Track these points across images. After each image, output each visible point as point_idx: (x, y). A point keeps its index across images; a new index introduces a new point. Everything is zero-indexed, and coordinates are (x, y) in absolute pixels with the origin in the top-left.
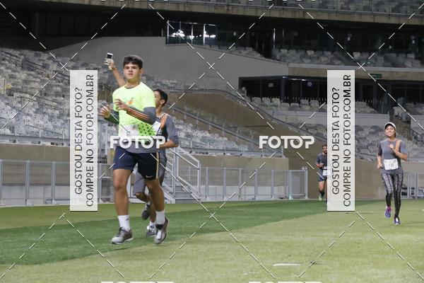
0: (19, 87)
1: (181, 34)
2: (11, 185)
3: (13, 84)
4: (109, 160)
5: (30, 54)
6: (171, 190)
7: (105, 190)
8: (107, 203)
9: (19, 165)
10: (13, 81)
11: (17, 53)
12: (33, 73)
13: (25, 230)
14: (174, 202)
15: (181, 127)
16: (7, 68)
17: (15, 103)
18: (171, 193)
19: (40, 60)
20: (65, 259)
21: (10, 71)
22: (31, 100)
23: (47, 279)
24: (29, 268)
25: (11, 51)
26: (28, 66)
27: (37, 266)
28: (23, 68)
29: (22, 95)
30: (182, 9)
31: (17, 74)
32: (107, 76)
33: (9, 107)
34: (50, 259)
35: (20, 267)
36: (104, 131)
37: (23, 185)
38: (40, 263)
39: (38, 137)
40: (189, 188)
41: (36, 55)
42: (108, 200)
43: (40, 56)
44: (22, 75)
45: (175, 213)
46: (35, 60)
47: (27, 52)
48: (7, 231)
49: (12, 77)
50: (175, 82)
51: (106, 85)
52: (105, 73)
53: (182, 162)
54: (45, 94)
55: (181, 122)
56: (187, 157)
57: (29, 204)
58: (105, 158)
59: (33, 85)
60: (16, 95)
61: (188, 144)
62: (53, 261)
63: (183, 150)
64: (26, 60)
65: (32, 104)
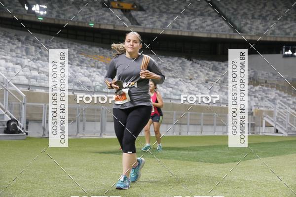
0: (211, 79)
1: (290, 52)
2: (207, 125)
3: (208, 78)
4: (254, 114)
5: (216, 63)
6: (285, 129)
7: (252, 129)
8: (253, 135)
9: (211, 115)
10: (208, 76)
11: (210, 63)
12: (217, 72)
13: (214, 146)
14: (287, 135)
15: (290, 98)
16: (205, 70)
17: (209, 87)
18: (286, 131)
19: (220, 66)
20: (235, 161)
21: (206, 71)
22: (216, 85)
23: (227, 171)
24: (218, 165)
25: (207, 62)
26: (215, 69)
27: (222, 164)
28: (213, 70)
29: (213, 82)
30: (291, 40)
31: (210, 73)
32: (253, 73)
33: (206, 88)
34: (228, 161)
35: (214, 164)
36: (252, 100)
37: (213, 125)
38: (223, 163)
39: (220, 103)
40: (295, 129)
41: (219, 64)
42: (254, 133)
43: (221, 64)
44: (212, 73)
45: (288, 141)
46: (219, 66)
47: (214, 62)
48: (207, 147)
49: (207, 74)
50: (287, 76)
51: (252, 78)
52: (252, 72)
53: (291, 116)
54: (223, 82)
55: (291, 96)
56: (293, 113)
57: (216, 134)
58: (252, 113)
59: (217, 78)
60: (209, 82)
61: (293, 106)
62: (229, 162)
63: (292, 110)
64: (214, 66)
65: (217, 87)
